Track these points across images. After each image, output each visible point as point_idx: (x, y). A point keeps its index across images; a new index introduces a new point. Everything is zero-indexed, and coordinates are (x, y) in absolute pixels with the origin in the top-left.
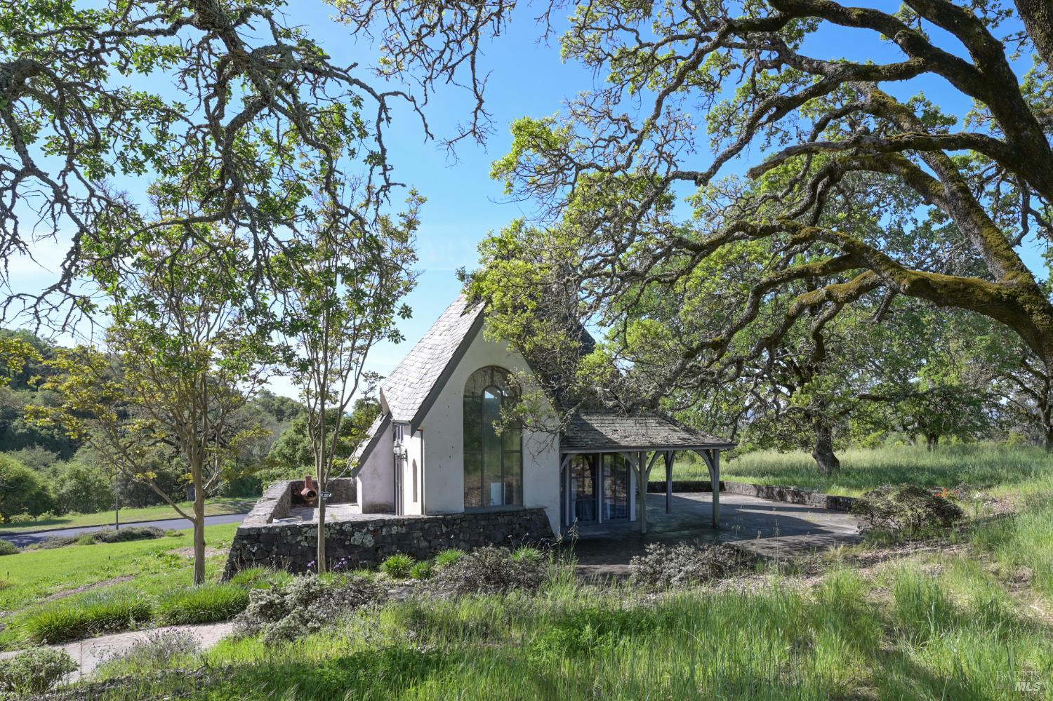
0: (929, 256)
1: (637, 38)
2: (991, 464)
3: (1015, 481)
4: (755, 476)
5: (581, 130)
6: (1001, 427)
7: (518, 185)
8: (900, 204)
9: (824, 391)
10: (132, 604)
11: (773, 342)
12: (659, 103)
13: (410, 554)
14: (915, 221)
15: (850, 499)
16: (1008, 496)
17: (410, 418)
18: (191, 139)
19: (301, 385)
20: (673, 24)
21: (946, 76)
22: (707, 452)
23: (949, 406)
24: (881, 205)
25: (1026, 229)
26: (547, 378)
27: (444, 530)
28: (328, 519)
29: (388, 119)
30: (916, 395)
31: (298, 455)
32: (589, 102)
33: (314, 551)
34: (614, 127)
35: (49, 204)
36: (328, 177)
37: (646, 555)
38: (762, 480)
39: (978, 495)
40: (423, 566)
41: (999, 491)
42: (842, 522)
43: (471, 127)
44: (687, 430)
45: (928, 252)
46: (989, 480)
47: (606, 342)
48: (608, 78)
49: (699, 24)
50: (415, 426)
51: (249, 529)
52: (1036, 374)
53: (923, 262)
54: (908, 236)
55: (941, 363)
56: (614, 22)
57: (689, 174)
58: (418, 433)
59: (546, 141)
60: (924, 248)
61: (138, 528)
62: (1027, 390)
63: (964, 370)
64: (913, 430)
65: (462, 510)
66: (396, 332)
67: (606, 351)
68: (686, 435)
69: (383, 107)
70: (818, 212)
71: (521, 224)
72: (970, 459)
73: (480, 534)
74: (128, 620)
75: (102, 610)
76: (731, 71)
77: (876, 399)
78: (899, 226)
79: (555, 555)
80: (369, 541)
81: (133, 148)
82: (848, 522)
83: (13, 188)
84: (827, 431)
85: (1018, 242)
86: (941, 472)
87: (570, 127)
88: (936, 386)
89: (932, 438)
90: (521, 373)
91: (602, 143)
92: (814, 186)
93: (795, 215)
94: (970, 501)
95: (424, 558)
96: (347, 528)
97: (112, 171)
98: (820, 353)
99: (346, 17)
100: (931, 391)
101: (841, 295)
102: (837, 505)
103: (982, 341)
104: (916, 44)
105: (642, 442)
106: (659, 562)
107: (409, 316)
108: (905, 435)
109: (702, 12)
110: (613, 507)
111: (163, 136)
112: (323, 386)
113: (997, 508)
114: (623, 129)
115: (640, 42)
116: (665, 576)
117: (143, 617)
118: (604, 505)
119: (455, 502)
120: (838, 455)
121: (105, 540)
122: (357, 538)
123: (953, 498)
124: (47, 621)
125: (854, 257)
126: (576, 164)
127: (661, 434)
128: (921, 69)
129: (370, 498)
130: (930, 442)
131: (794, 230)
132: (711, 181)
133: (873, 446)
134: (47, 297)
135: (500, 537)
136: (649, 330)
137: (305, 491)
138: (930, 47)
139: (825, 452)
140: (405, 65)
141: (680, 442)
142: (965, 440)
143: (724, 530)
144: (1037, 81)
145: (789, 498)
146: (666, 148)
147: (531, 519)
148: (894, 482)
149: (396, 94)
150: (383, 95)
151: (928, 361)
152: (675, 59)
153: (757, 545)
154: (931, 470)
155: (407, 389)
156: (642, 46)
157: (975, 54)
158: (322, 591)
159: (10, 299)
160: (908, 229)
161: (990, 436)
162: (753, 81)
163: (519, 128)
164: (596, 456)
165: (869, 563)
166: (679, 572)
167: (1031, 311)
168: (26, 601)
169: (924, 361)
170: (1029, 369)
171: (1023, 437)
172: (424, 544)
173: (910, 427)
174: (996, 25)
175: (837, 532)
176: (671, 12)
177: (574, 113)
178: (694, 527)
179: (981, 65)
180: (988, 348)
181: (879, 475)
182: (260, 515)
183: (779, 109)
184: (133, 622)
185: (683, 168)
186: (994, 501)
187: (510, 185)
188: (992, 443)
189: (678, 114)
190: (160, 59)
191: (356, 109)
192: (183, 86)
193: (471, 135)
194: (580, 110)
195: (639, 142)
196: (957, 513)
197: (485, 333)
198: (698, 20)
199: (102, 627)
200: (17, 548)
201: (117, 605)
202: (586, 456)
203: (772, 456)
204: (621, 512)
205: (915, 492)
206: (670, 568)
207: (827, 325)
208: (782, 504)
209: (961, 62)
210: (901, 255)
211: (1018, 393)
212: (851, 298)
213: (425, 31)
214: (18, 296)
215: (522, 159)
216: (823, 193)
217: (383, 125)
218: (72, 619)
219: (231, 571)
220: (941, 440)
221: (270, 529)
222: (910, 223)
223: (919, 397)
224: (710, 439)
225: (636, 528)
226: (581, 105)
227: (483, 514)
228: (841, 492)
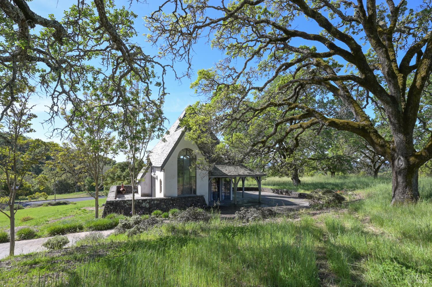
0: (333, 110)
1: (237, 41)
2: (354, 182)
3: (363, 188)
4: (271, 186)
5: (220, 72)
6: (357, 169)
7: (199, 91)
8: (323, 92)
9: (297, 157)
10: (78, 224)
11: (280, 141)
12: (246, 64)
13: (161, 210)
14: (328, 98)
15: (305, 194)
16: (361, 193)
17: (160, 166)
18: (104, 80)
19: (127, 155)
20: (248, 35)
21: (342, 56)
22: (257, 177)
23: (340, 162)
24: (316, 92)
25: (368, 103)
26: (205, 153)
27: (171, 202)
28: (135, 198)
29: (165, 73)
30: (328, 158)
31: (116, 177)
32: (222, 64)
33: (130, 208)
34: (230, 71)
35: (64, 101)
36: (147, 92)
37: (240, 211)
38: (274, 187)
39: (350, 193)
40: (166, 213)
41: (358, 192)
42: (303, 201)
43: (186, 73)
44: (250, 170)
45: (333, 109)
46: (354, 188)
47: (224, 140)
48: (226, 53)
49: (257, 36)
50: (162, 168)
51: (110, 201)
52: (371, 151)
53: (331, 112)
54: (325, 103)
55: (337, 147)
56: (229, 36)
57: (257, 88)
58: (163, 170)
59: (208, 76)
60: (331, 107)
61: (62, 201)
62: (367, 156)
63: (344, 149)
64: (326, 170)
65: (177, 196)
66: (165, 139)
67: (224, 143)
68: (250, 172)
69: (164, 70)
70: (297, 98)
71: (199, 103)
72: (347, 181)
73: (183, 204)
74: (76, 229)
75: (69, 225)
76: (267, 50)
77: (313, 159)
78: (322, 99)
79: (214, 211)
80: (148, 206)
81: (86, 83)
82: (305, 202)
83: (57, 97)
84: (296, 171)
85: (365, 107)
86: (337, 185)
87: (216, 71)
88: (335, 155)
89: (333, 173)
90: (196, 151)
91: (227, 77)
92: (295, 89)
93: (289, 99)
94: (347, 195)
95: (165, 211)
96: (141, 201)
97: (80, 90)
98: (297, 145)
99: (150, 40)
100: (333, 157)
101: (305, 126)
102: (302, 196)
103: (352, 140)
104: (332, 46)
105: (235, 174)
106: (245, 213)
107: (169, 134)
108: (323, 172)
109: (258, 31)
110: (225, 196)
111: (95, 79)
112: (134, 155)
113: (357, 197)
114: (233, 72)
115: (238, 42)
116: (247, 218)
117: (81, 229)
118: (222, 196)
119: (175, 193)
120: (300, 178)
121: (51, 205)
122: (144, 205)
123: (341, 194)
124: (53, 229)
125: (309, 114)
126: (218, 83)
127: (242, 171)
128: (334, 54)
129: (143, 192)
130: (332, 175)
131: (289, 104)
132: (264, 90)
133: (312, 175)
134: (65, 129)
135: (189, 205)
136: (238, 137)
137: (121, 189)
138: (337, 47)
139: (296, 177)
140: (166, 54)
141: (248, 174)
142: (345, 174)
143: (263, 204)
144: (372, 52)
145: (284, 194)
146: (249, 80)
147: (199, 199)
148: (321, 188)
149: (168, 66)
150: (164, 66)
151: (332, 146)
152: (249, 47)
153: (275, 209)
154: (333, 185)
155: (157, 156)
156: (238, 43)
157: (352, 49)
158: (141, 220)
159: (54, 130)
160: (325, 101)
161: (353, 172)
162: (274, 54)
163: (200, 73)
164: (219, 179)
165: (314, 214)
166: (252, 216)
167: (370, 132)
168: (42, 223)
169: (330, 146)
170: (368, 149)
171: (365, 173)
172: (165, 207)
173: (325, 169)
174: (358, 34)
175: (301, 205)
176: (247, 31)
177: (217, 67)
178: (252, 202)
179: (354, 53)
180: (354, 142)
181: (315, 186)
182: (111, 196)
183: (286, 66)
184: (78, 230)
185: (254, 86)
186: (356, 195)
187: (197, 91)
188: (354, 175)
189: (254, 69)
190: (94, 55)
191: (152, 69)
192: (103, 63)
193: (186, 76)
194: (219, 66)
195: (238, 77)
196: (343, 199)
197: (186, 138)
198: (257, 35)
199: (69, 231)
200: (24, 207)
201: (73, 224)
202: (215, 178)
203: (277, 179)
204: (228, 198)
205: (329, 192)
206: (248, 215)
207: (300, 135)
208: (281, 195)
209: (347, 52)
210: (323, 110)
211: (364, 157)
212: (308, 127)
213: (173, 44)
214: (56, 129)
215: (200, 82)
216: (299, 92)
217: (164, 75)
218: (61, 228)
219: (105, 214)
220: (336, 173)
221: (116, 201)
222: (326, 98)
223: (329, 159)
224: (258, 173)
225: (233, 202)
226: (220, 64)
227: (184, 197)
228: (302, 191)
